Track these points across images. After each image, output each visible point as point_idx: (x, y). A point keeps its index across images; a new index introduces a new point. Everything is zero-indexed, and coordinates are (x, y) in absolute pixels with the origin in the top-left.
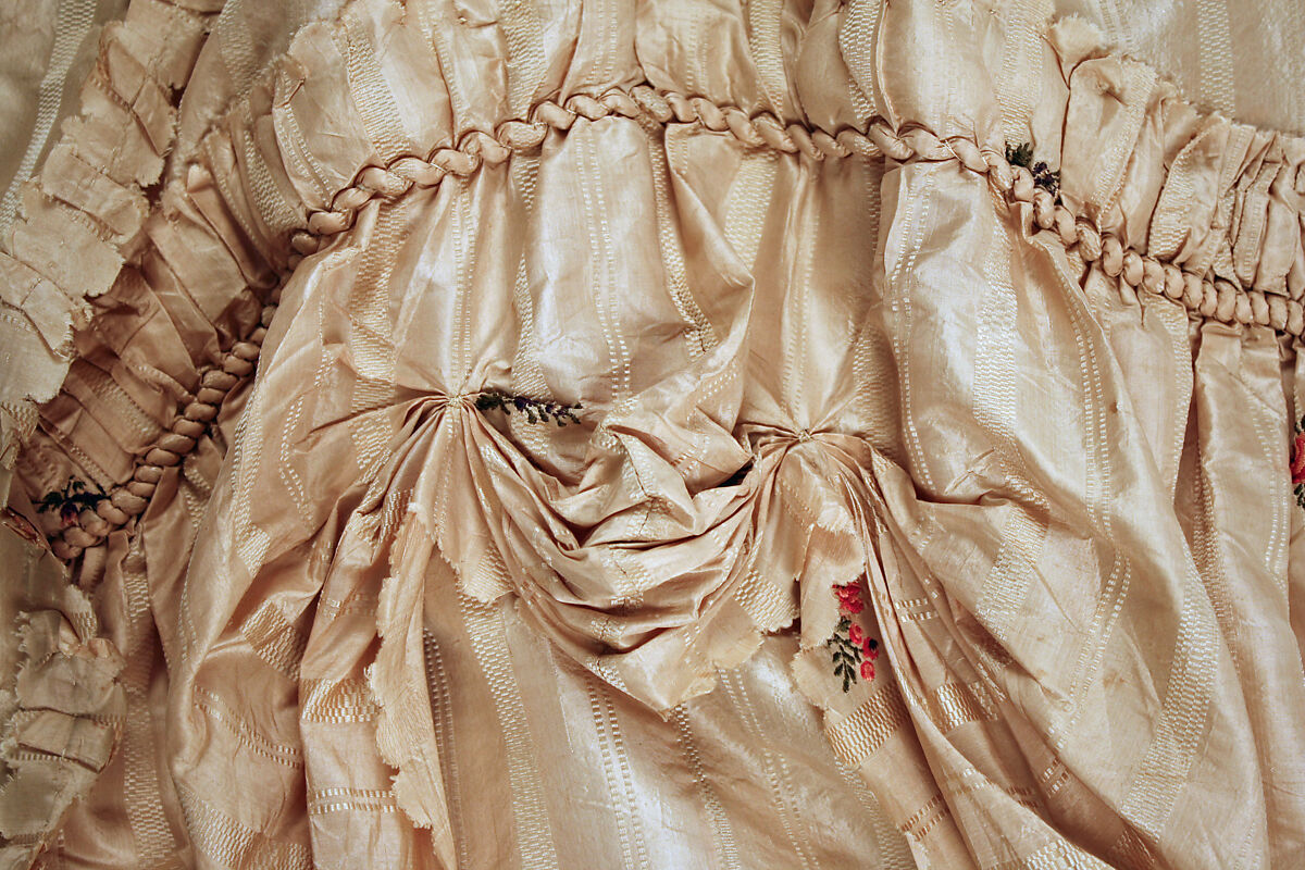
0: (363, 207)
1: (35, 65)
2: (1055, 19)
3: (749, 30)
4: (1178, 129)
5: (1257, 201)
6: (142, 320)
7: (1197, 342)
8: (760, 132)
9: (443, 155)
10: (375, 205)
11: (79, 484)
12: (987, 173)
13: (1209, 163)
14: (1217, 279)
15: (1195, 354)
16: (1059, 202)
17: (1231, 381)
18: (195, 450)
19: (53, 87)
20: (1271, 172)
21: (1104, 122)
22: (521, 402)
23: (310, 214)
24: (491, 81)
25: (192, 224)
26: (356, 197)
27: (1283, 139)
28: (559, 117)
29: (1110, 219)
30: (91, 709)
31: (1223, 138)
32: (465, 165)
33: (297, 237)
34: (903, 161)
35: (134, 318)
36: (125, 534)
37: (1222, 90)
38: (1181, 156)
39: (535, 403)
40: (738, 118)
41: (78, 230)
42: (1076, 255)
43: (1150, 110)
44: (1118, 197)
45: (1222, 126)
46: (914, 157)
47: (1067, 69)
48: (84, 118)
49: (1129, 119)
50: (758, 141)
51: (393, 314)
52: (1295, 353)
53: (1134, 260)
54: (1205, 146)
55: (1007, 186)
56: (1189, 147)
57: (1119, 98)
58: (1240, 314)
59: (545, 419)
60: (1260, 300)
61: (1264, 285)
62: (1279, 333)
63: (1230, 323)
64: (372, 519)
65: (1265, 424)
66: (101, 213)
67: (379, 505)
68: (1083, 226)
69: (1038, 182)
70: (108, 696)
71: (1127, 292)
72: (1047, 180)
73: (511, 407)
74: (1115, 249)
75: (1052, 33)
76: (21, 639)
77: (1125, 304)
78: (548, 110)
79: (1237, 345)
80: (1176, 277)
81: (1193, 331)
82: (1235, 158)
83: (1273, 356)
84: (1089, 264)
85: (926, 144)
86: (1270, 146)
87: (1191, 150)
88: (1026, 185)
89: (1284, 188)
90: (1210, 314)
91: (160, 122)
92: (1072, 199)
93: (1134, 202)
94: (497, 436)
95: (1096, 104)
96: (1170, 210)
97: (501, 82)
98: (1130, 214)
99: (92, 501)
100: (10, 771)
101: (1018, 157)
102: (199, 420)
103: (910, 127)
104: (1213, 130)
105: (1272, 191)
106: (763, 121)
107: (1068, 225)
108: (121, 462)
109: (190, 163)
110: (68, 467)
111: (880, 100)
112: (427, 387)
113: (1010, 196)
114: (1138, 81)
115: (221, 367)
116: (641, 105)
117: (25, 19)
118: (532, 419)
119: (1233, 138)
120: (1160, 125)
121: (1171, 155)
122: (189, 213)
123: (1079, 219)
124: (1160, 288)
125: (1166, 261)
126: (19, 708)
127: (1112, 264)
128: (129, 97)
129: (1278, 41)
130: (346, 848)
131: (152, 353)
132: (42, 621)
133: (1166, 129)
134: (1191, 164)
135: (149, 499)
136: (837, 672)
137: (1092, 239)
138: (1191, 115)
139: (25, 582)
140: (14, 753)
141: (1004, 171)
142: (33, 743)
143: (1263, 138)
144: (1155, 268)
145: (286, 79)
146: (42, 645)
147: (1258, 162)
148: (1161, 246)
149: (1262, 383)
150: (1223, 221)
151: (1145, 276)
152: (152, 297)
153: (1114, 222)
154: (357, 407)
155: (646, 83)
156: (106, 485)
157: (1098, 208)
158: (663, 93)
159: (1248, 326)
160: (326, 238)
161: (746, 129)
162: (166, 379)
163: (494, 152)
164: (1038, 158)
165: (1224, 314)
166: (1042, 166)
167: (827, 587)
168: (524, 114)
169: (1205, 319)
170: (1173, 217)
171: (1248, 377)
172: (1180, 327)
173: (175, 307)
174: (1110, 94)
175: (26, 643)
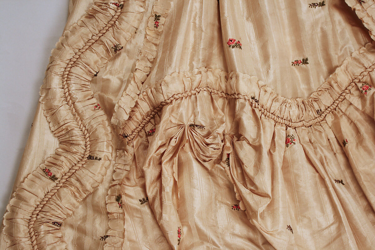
0: (173, 100)
1: (122, 78)
2: (258, 81)
3: (221, 81)
4: (274, 97)
5: (284, 107)
6: (135, 113)
7: (275, 125)
8: (222, 95)
9: (183, 94)
10: (175, 100)
11: (125, 134)
12: (249, 100)
13: (278, 101)
14: (278, 117)
15: (275, 127)
16: (258, 104)
17: (279, 130)
18: (141, 131)
19: (125, 80)
20: (286, 103)
21: (265, 94)
22: (197, 126)
23: (165, 100)
24: (190, 85)
25: (143, 100)
26: (172, 99)
27: (287, 99)
28: (198, 90)
29: (265, 107)
30: (127, 163)
31: (280, 99)
32: (186, 95)
33: (162, 103)
34: (238, 99)
35: (134, 112)
36: (131, 141)
37: (280, 92)
38: (274, 100)
39: (199, 126)
40: (219, 93)
41: (130, 99)
42: (261, 112)
43: (271, 94)
44: (266, 104)
45: (280, 97)
46: (239, 98)
47: (260, 88)
48: (131, 84)
49: (268, 94)
50: (221, 96)
51: (177, 114)
52: (287, 128)
53: (268, 113)
54: (277, 99)
55: (251, 102)
56: (275, 99)
57: (266, 92)
58: (281, 122)
59: (200, 128)
60: (284, 120)
61: (284, 118)
62: (286, 125)
63: (280, 123)
64: (175, 140)
65: (283, 137)
66: (133, 97)
67: (176, 138)
68: (261, 108)
69: (255, 101)
70: (129, 162)
71: (267, 117)
72: (257, 101)
73: (195, 126)
74: (266, 111)
75: (258, 83)
76: (117, 154)
77: (266, 119)
78: (197, 89)
79: (280, 126)
80: (273, 116)
81: (275, 124)
82: (281, 101)
83: (285, 128)
84: (262, 113)
85: (241, 96)
86: (286, 100)
87: (275, 100)
88: (254, 102)
89: (287, 106)
90: (277, 121)
91: (140, 86)
92: (260, 104)
93: (268, 105)
94: (193, 130)
95: (264, 92)
96: (273, 107)
97: (191, 85)
98: (268, 107)
99: (126, 137)
100: (115, 171)
101: (253, 98)
102: (142, 127)
103: (238, 94)
104: (278, 97)
105: (286, 106)
106: (223, 93)
107: (260, 108)
108: (131, 132)
109: (143, 92)
110: (124, 132)
111: (235, 91)
112: (182, 124)
113: (252, 103)
114: (269, 89)
115: (145, 120)
116: (208, 90)
117: (121, 71)
118: (198, 128)
119: (281, 99)
120: (272, 96)
121: (273, 100)
122: (143, 99)
123: (261, 107)
124: (271, 117)
125: (272, 114)
126: (116, 163)
127: (265, 113)
128: (137, 82)
129: (287, 87)
130: (167, 181)
131: (136, 117)
132: (121, 151)
133: (273, 96)
134: (275, 101)
135: (134, 137)
136: (227, 165)
137: (263, 110)
138: (276, 95)
139: (118, 146)
140: (116, 169)
141: (251, 100)
142: (119, 167)
143: (285, 99)
144: (271, 114)
145: (163, 82)
146: (120, 155)
147: (284, 102)
148: (272, 112)
149: (283, 131)
150: (279, 109)
151: (269, 115)
152: (137, 109)
153: (266, 108)
154: (172, 127)
155: (208, 87)
156: (128, 135)
157: (264, 105)
158: (210, 88)
159: (282, 124)
160: (167, 104)
161: (220, 94)
162: (138, 121)
163: (190, 94)
164: (255, 98)
165: (279, 122)
166: (256, 99)
167: (226, 154)
168: (194, 89)
169: (276, 122)
170: (273, 108)
171: (281, 130)
172: (273, 123)
173: (140, 111)
174: (266, 91)
175: (118, 154)
